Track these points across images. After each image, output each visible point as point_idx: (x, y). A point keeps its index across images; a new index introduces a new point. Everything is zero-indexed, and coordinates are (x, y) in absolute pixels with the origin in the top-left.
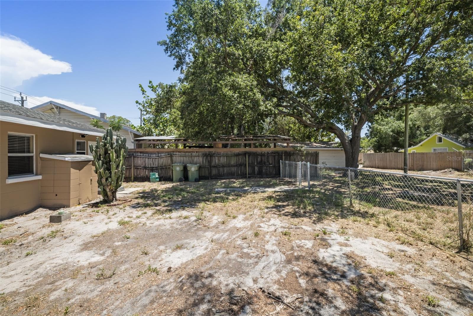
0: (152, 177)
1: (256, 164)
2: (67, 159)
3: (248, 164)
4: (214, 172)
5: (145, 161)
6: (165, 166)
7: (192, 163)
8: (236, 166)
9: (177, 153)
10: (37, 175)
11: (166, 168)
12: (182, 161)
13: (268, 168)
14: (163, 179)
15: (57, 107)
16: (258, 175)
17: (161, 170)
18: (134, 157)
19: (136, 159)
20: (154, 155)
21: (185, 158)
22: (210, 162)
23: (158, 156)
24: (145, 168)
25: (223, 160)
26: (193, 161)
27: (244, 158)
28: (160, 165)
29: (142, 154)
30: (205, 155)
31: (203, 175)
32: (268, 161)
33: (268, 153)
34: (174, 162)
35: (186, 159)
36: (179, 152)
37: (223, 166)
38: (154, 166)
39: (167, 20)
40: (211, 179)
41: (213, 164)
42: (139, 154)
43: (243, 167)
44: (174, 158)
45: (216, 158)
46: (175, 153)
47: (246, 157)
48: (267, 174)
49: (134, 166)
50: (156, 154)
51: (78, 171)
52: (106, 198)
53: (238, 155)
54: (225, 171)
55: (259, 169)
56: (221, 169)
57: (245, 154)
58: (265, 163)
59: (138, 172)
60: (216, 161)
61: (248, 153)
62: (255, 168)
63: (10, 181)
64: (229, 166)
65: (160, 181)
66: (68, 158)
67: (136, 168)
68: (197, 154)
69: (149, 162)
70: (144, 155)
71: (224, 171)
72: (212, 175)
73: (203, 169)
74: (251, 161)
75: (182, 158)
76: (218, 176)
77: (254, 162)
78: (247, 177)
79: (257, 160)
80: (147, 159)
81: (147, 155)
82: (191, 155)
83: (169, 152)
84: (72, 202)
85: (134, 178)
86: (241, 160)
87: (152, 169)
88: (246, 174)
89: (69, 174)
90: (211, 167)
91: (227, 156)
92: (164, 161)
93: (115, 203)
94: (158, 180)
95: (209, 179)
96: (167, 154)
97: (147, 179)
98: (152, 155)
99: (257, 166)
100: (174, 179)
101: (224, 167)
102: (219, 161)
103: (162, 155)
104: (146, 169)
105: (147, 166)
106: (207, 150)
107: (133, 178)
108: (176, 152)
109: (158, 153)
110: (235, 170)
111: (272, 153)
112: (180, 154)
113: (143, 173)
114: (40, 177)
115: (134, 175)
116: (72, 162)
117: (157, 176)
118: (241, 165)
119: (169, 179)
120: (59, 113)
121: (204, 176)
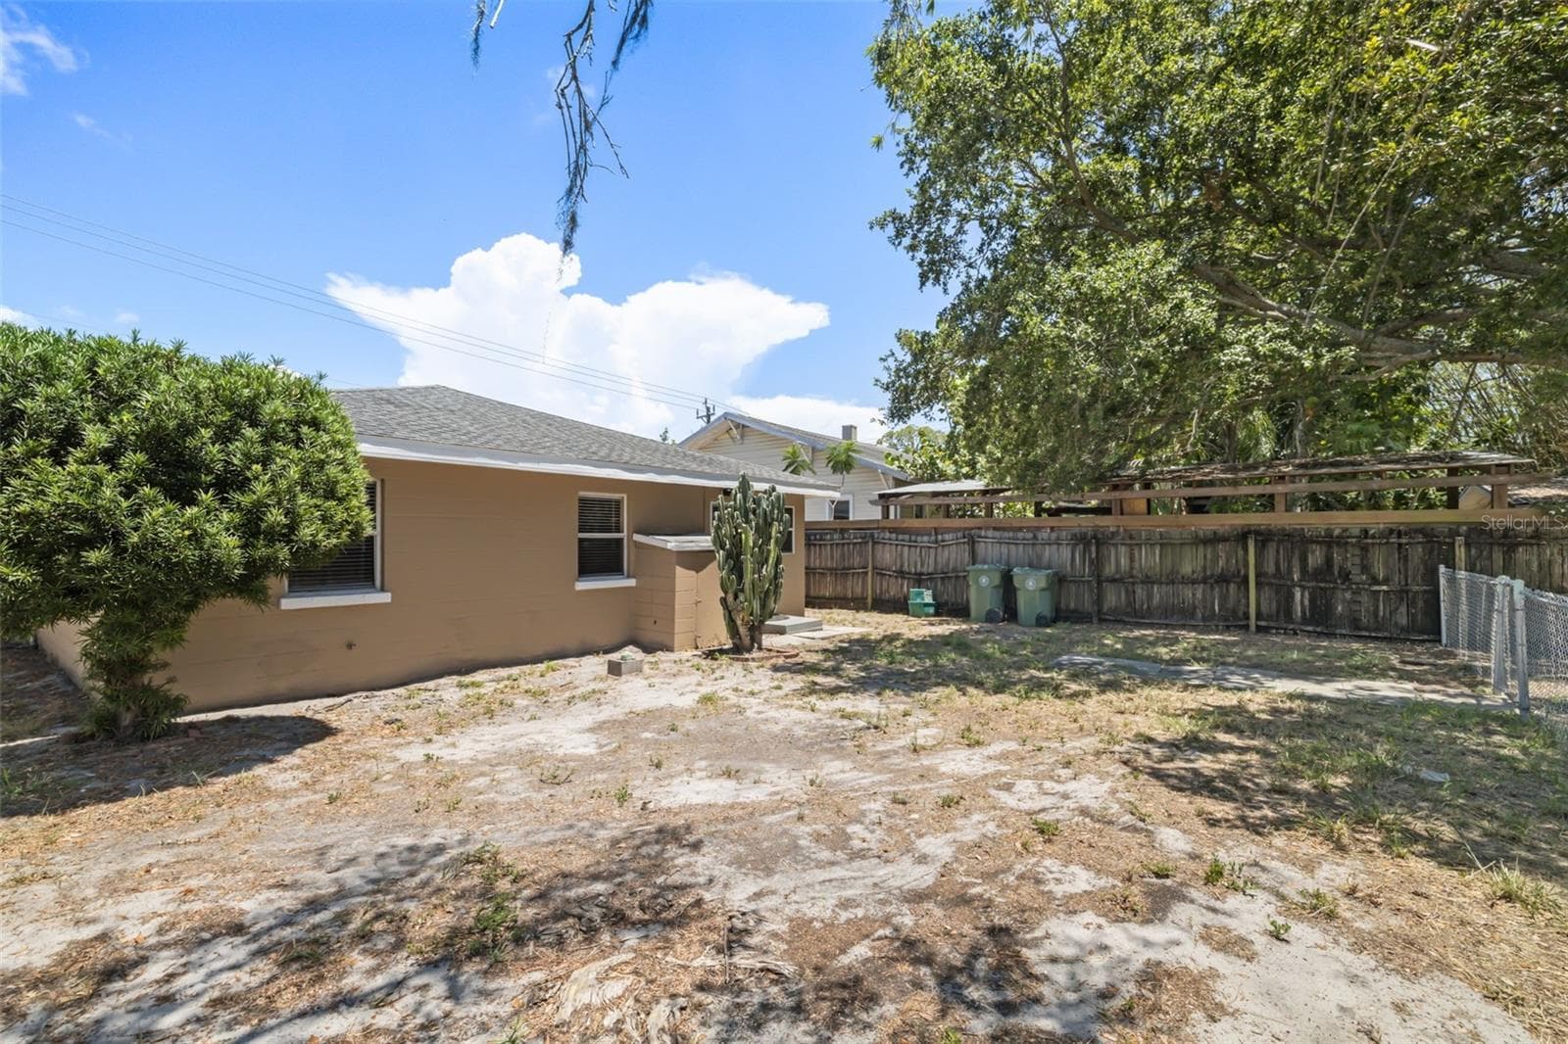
0: (914, 601)
1: (1296, 577)
2: (670, 546)
3: (1258, 576)
4: (1113, 598)
5: (901, 555)
6: (954, 570)
7: (1034, 565)
8: (1204, 581)
9: (990, 533)
10: (629, 577)
11: (957, 577)
12: (1004, 557)
13: (1365, 598)
14: (946, 609)
15: (737, 426)
16: (1305, 621)
17: (943, 584)
18: (875, 543)
19: (880, 546)
20: (926, 538)
21: (1013, 547)
22: (1098, 564)
23: (936, 542)
24: (901, 574)
25: (1149, 559)
26: (1039, 557)
27: (1241, 553)
28: (939, 567)
29: (894, 536)
30: (1081, 540)
31: (1072, 606)
32: (1365, 568)
33: (1365, 532)
34: (979, 559)
35: (1017, 552)
36: (995, 529)
37: (1148, 581)
38: (925, 570)
39: (903, 147)
40: (1101, 621)
41: (1109, 570)
42: (887, 535)
43: (1232, 587)
44: (981, 548)
45: (1123, 549)
46: (983, 533)
47: (1246, 551)
48: (1355, 623)
49: (874, 568)
50: (930, 535)
51: (693, 573)
52: (737, 641)
53: (1214, 540)
54: (1156, 600)
55: (1312, 601)
56: (1140, 591)
57: (1243, 536)
58: (1346, 576)
59: (885, 584)
60: (1118, 560)
61: (1258, 533)
62: (1290, 596)
63: (582, 586)
64: (1173, 579)
65: (937, 614)
66: (673, 543)
67: (879, 572)
68: (1054, 535)
69: (911, 559)
70: (900, 537)
71: (1150, 596)
72: (1105, 610)
73: (1073, 588)
74: (1270, 568)
75: (1004, 549)
76: (1127, 614)
77: (1290, 572)
78: (1253, 628)
79: (1304, 560)
80: (906, 549)
81: (907, 537)
82: (1035, 537)
83: (966, 529)
84: (678, 640)
85: (874, 600)
86: (1223, 558)
87: (919, 580)
88: (1247, 616)
89: (673, 578)
90: (1099, 583)
91: (1165, 543)
92: (953, 555)
93: (755, 654)
94: (931, 610)
95: (1091, 622)
96: (960, 534)
97: (900, 606)
98: (919, 539)
99: (1303, 588)
100: (973, 613)
101: (1153, 583)
102: (1132, 559)
103: (947, 537)
104: (903, 578)
105: (906, 568)
106: (1087, 522)
107: (869, 600)
108: (987, 528)
109: (937, 531)
110: (1199, 595)
111: (1391, 531)
112: (997, 534)
113: (893, 589)
114: (632, 582)
115: (873, 591)
116: (679, 553)
117: (929, 599)
118: (1223, 579)
119: (961, 611)
120: (742, 437)
121: (1075, 611)
